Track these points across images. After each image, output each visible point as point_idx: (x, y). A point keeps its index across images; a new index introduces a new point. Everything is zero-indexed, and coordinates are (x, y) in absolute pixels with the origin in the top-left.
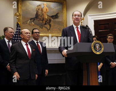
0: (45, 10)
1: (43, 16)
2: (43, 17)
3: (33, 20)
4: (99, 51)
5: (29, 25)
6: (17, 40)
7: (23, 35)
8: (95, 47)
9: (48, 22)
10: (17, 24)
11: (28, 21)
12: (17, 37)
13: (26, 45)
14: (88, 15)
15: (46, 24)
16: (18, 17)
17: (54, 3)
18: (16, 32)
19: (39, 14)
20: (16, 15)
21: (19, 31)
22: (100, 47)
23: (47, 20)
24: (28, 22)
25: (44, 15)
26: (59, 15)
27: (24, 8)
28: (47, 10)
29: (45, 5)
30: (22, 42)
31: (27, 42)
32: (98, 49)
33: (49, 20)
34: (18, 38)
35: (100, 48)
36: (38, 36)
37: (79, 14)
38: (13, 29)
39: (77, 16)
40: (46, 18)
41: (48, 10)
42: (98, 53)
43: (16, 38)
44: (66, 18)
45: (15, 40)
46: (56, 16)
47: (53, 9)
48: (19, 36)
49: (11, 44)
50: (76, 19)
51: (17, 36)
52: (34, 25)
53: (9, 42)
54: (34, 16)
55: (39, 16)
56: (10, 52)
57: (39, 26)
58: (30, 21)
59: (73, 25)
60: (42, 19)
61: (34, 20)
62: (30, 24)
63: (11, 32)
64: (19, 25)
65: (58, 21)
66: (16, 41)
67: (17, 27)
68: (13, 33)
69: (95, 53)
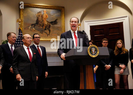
0: (44, 16)
1: (43, 22)
2: (43, 23)
3: (34, 26)
4: (94, 54)
5: (30, 30)
6: (19, 44)
7: (25, 40)
8: (91, 50)
9: (47, 27)
10: (19, 29)
11: (29, 27)
12: (19, 42)
13: (27, 48)
14: (84, 21)
15: (45, 29)
16: (20, 24)
17: (53, 10)
18: (18, 37)
19: (39, 20)
20: (19, 21)
21: (21, 36)
22: (96, 50)
23: (47, 26)
24: (29, 28)
25: (44, 21)
26: (58, 21)
27: (25, 15)
28: (46, 16)
29: (45, 12)
30: (24, 46)
31: (28, 46)
32: (94, 52)
33: (48, 26)
34: (20, 43)
35: (96, 52)
36: (39, 40)
37: (76, 20)
38: (15, 34)
39: (74, 22)
40: (46, 24)
41: (48, 17)
42: (94, 56)
43: (18, 43)
44: (64, 24)
45: (17, 44)
46: (55, 22)
47: (53, 15)
48: (21, 40)
49: (13, 48)
50: (73, 25)
51: (19, 40)
52: (34, 30)
53: (12, 46)
54: (35, 22)
55: (39, 22)
56: (13, 55)
57: (39, 31)
58: (31, 26)
59: (70, 30)
60: (42, 25)
61: (35, 26)
62: (31, 29)
63: (14, 37)
64: (21, 30)
65: (57, 27)
66: (18, 45)
67: (19, 32)
68: (16, 38)
69: (91, 56)
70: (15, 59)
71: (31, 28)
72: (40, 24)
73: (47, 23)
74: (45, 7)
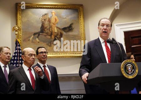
0: (53, 20)
1: (51, 28)
2: (51, 30)
3: (37, 35)
5: (32, 42)
6: (17, 63)
9: (58, 36)
10: (16, 41)
11: (30, 37)
12: (17, 60)
13: (28, 70)
16: (17, 33)
18: (15, 53)
19: (46, 26)
20: (15, 30)
21: (19, 51)
23: (57, 35)
24: (31, 39)
25: (53, 27)
26: (73, 26)
27: (25, 20)
28: (56, 20)
29: (53, 14)
30: (24, 66)
32: (130, 71)
33: (59, 34)
34: (18, 62)
35: (133, 70)
37: (108, 23)
38: (10, 49)
39: (105, 26)
40: (56, 31)
41: (58, 21)
42: (131, 77)
43: (15, 62)
44: (84, 30)
45: (13, 64)
46: (69, 29)
47: (65, 18)
48: (19, 58)
49: (8, 69)
50: (104, 30)
51: (16, 58)
52: (39, 42)
53: (5, 67)
54: (39, 30)
55: (46, 29)
57: (46, 43)
58: (33, 36)
59: (99, 38)
60: (50, 33)
61: (39, 35)
62: (34, 41)
63: (7, 53)
64: (18, 43)
65: (73, 35)
66: (15, 65)
67: (16, 46)
68: (10, 54)
69: (127, 77)
70: (11, 86)
71: (33, 38)
72: (46, 31)
73: (58, 31)
74: (54, 7)
